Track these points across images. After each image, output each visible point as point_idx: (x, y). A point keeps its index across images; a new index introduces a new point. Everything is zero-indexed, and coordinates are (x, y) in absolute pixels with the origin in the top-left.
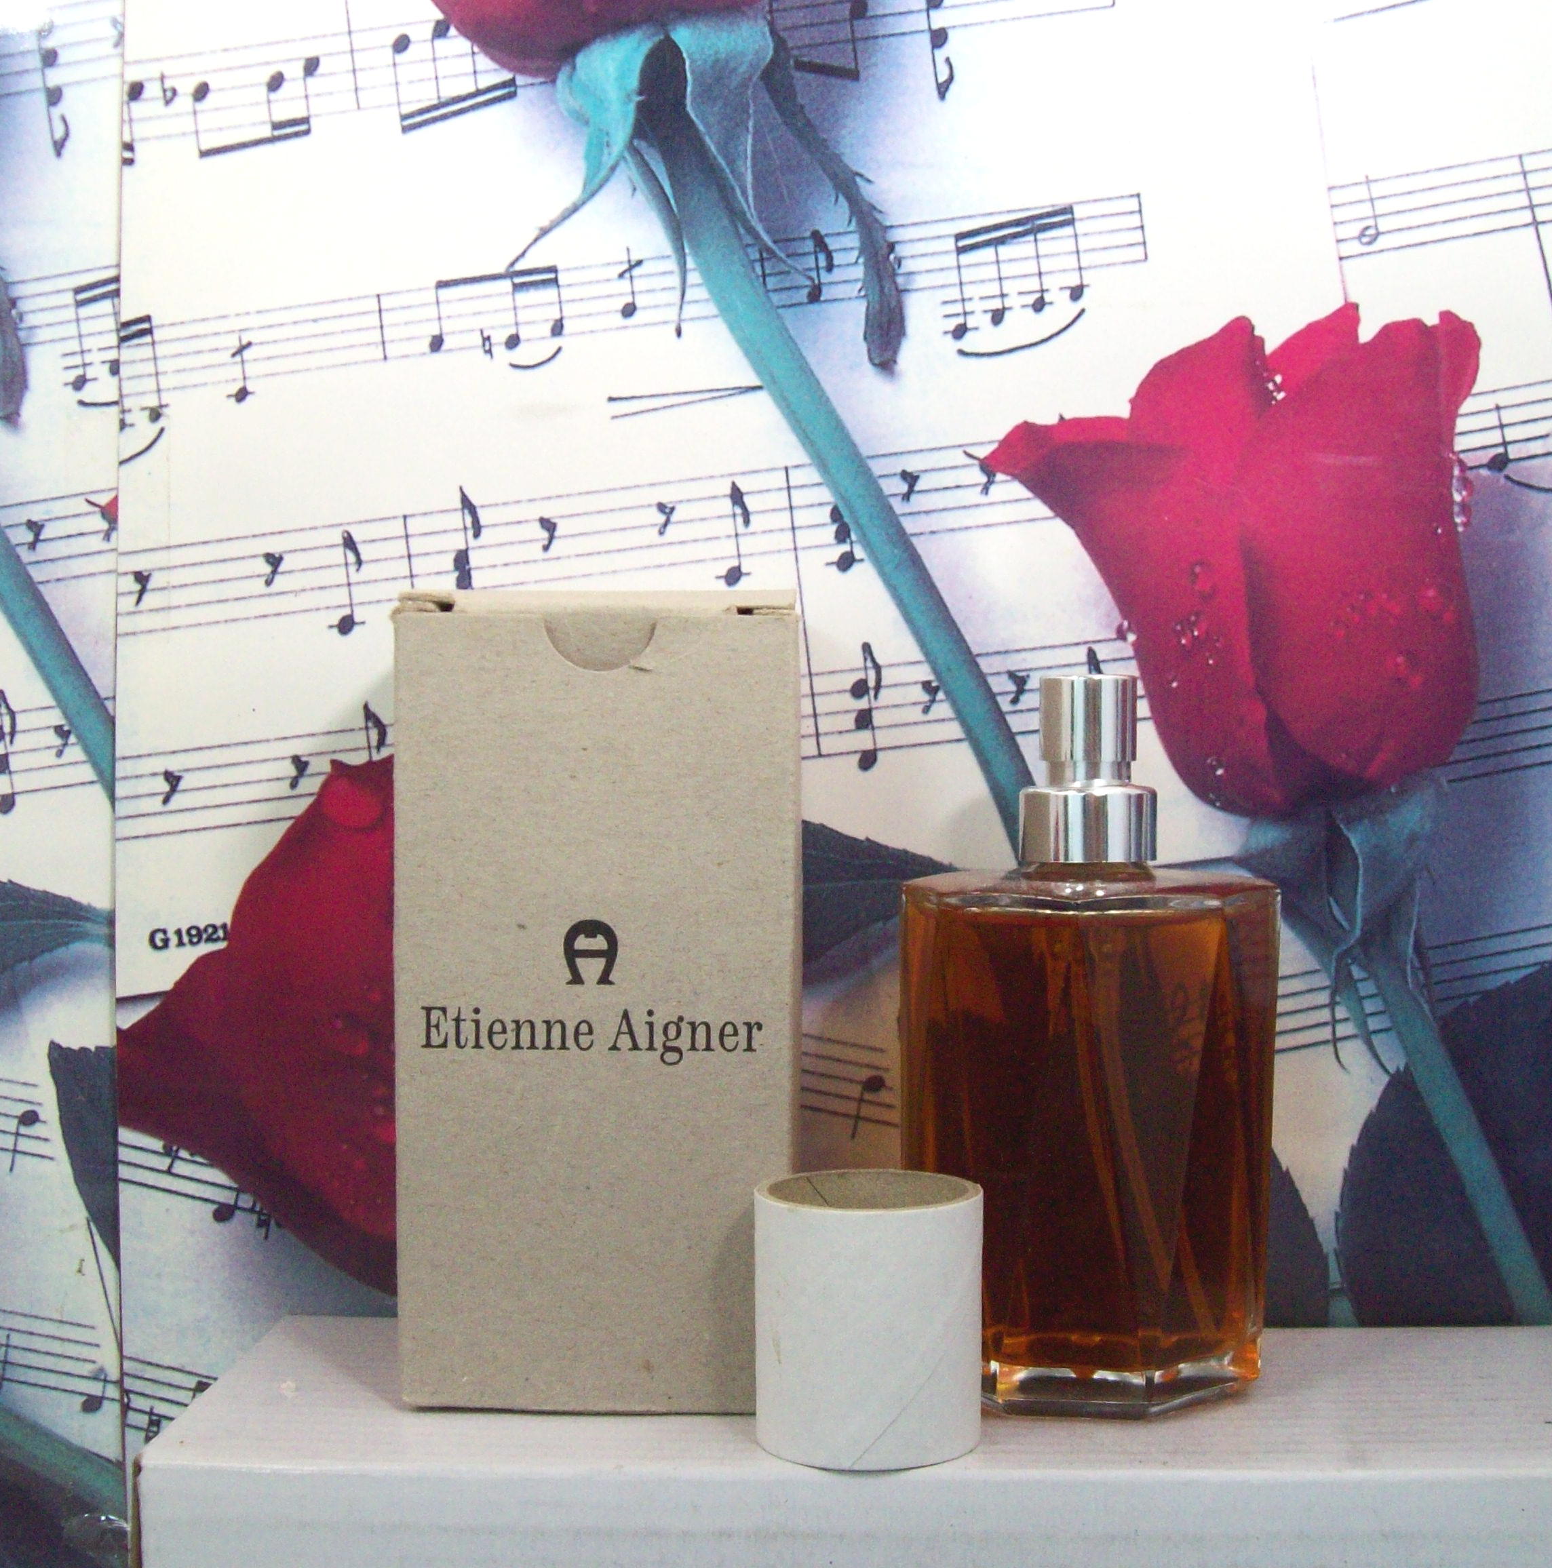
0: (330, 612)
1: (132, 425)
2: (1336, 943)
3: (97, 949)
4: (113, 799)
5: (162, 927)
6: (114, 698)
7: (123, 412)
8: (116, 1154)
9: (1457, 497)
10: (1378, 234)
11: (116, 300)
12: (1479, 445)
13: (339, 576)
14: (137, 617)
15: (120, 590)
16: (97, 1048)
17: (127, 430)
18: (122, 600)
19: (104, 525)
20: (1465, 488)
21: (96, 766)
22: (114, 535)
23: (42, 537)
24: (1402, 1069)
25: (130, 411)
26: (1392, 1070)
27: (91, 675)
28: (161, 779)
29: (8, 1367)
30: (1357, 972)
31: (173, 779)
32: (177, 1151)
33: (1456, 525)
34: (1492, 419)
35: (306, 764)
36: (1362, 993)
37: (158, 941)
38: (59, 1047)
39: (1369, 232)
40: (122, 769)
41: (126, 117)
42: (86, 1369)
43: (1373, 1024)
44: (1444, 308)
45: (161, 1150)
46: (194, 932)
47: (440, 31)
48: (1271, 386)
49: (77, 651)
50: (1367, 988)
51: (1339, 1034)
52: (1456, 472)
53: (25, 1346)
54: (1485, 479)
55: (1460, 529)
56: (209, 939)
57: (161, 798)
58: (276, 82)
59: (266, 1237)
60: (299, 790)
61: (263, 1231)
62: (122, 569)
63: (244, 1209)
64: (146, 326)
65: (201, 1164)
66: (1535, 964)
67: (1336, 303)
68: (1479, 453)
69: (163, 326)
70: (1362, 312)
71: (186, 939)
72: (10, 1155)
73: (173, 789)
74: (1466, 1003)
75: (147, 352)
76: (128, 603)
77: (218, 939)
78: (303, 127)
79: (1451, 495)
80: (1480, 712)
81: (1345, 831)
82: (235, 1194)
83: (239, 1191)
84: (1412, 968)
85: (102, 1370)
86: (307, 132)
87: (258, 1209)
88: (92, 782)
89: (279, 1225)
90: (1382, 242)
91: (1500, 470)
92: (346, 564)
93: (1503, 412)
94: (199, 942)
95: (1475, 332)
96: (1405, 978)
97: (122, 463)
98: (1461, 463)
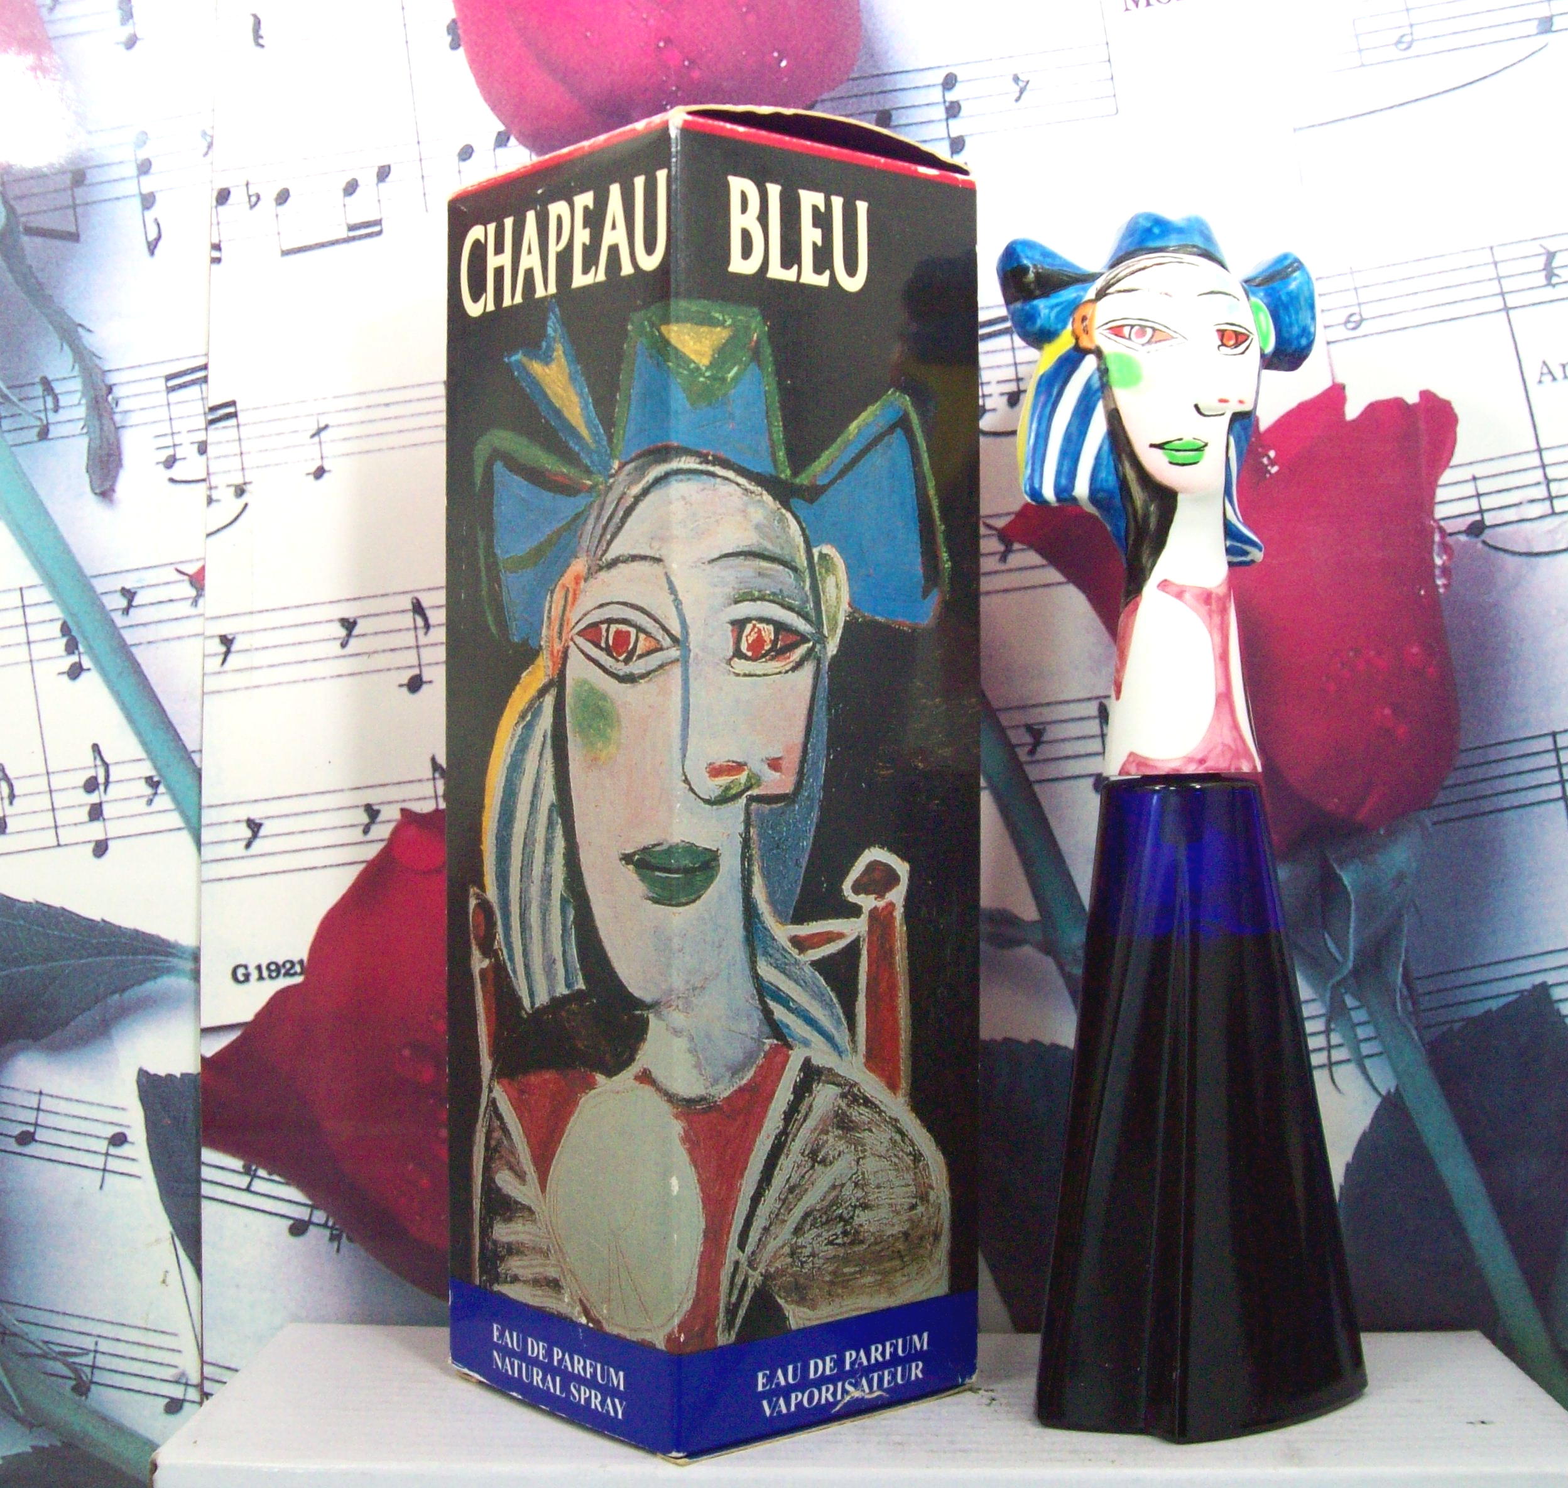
0: (402, 671)
1: (218, 501)
2: (1330, 975)
3: (184, 983)
4: (199, 843)
5: (243, 963)
6: (201, 751)
7: (210, 488)
8: (199, 1172)
9: (1438, 561)
10: (1362, 320)
11: (204, 386)
12: (1457, 513)
13: (409, 639)
14: (223, 677)
15: (207, 653)
16: (182, 1075)
17: (214, 505)
18: (208, 660)
19: (193, 593)
20: (1446, 552)
21: (183, 813)
22: (201, 601)
23: (134, 603)
24: (1392, 1090)
25: (216, 487)
26: (1384, 1093)
27: (179, 730)
28: (244, 826)
29: (96, 1371)
30: (1350, 1001)
31: (254, 826)
32: (256, 1170)
33: (1437, 587)
34: (1469, 489)
35: (378, 812)
36: (1356, 1021)
37: (240, 975)
38: (146, 1073)
39: (1353, 319)
40: (207, 816)
41: (215, 221)
42: (169, 1373)
43: (1365, 1049)
44: (1424, 388)
45: (241, 1170)
46: (273, 967)
47: (502, 140)
48: (1265, 461)
49: (166, 707)
50: (1359, 1016)
51: (1334, 1059)
52: (1437, 538)
53: (111, 1351)
54: (1464, 545)
55: (1441, 590)
56: (288, 974)
57: (244, 843)
58: (351, 188)
59: (338, 1250)
60: (372, 835)
61: (335, 1245)
62: (208, 633)
63: (318, 1225)
64: (231, 410)
65: (279, 1183)
66: (1517, 992)
67: (1326, 384)
68: (1460, 520)
69: (247, 410)
70: (1349, 392)
71: (265, 973)
72: (100, 1174)
73: (255, 835)
74: (1451, 1029)
75: (232, 433)
76: (214, 663)
77: (295, 974)
78: (376, 229)
79: (1432, 560)
80: (1464, 759)
81: (1338, 871)
82: (309, 1210)
83: (313, 1207)
84: (1401, 996)
85: (183, 1374)
86: (380, 233)
87: (330, 1223)
88: (179, 829)
89: (350, 1239)
90: (1364, 328)
91: (1477, 536)
92: (416, 628)
93: (1479, 483)
94: (278, 976)
95: (1452, 409)
96: (1394, 1005)
97: (208, 535)
98: (1442, 531)
